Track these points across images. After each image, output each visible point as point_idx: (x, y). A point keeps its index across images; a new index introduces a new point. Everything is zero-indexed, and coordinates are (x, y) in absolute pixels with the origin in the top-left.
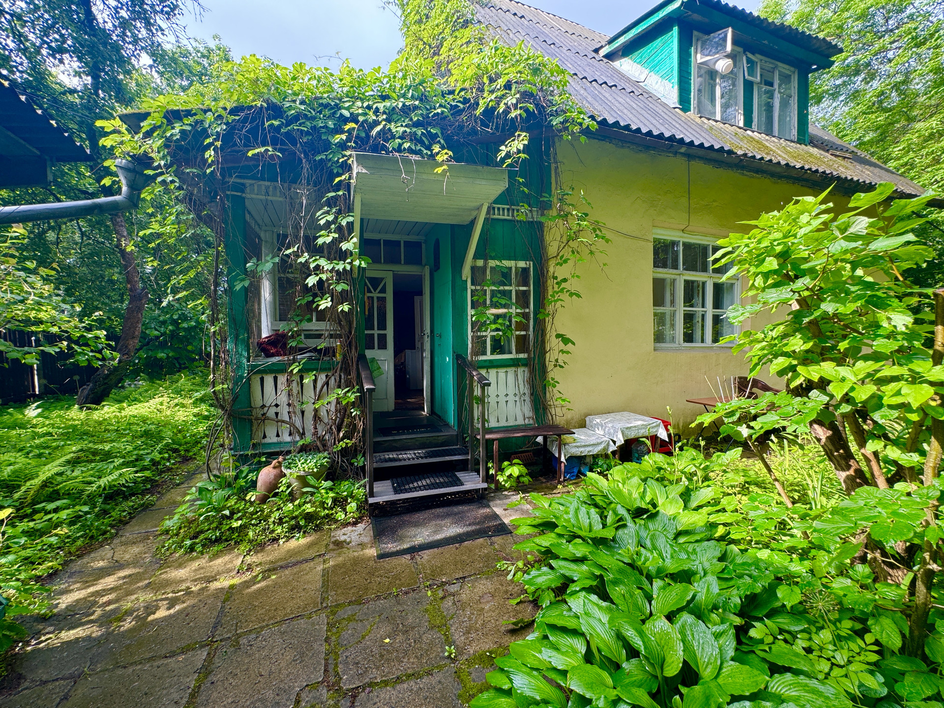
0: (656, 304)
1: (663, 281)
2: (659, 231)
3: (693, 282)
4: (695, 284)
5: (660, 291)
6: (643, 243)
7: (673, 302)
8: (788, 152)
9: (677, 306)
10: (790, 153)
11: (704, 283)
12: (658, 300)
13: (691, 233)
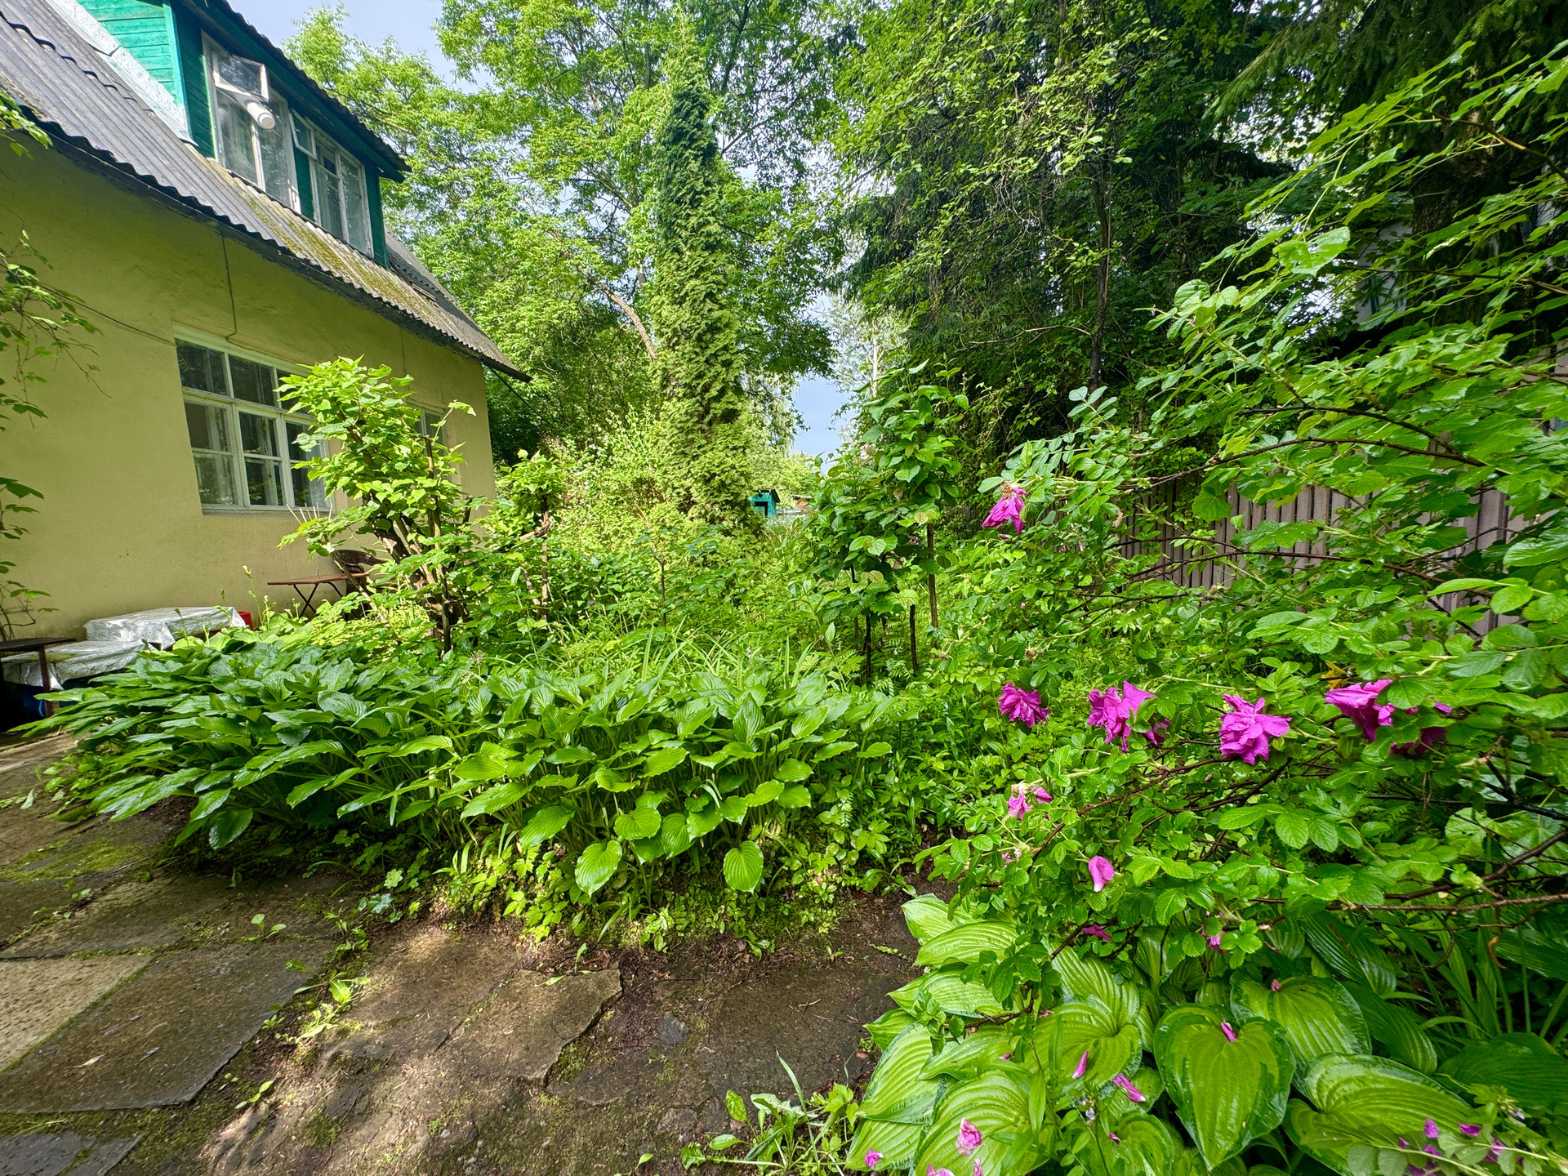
0: (196, 442)
1: (202, 409)
2: (184, 330)
3: (254, 417)
4: (258, 422)
5: (199, 425)
6: (159, 344)
7: (224, 444)
8: (362, 272)
9: (233, 449)
10: (365, 274)
11: (272, 422)
12: (199, 438)
13: (240, 344)
